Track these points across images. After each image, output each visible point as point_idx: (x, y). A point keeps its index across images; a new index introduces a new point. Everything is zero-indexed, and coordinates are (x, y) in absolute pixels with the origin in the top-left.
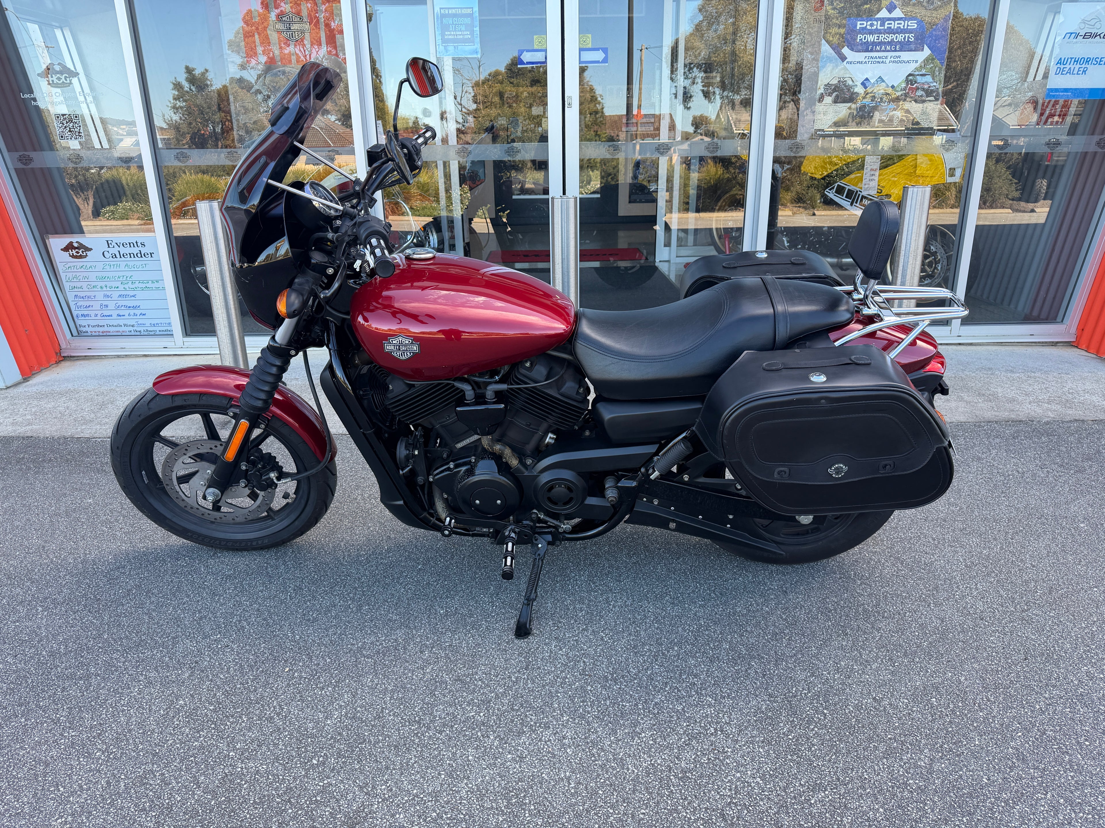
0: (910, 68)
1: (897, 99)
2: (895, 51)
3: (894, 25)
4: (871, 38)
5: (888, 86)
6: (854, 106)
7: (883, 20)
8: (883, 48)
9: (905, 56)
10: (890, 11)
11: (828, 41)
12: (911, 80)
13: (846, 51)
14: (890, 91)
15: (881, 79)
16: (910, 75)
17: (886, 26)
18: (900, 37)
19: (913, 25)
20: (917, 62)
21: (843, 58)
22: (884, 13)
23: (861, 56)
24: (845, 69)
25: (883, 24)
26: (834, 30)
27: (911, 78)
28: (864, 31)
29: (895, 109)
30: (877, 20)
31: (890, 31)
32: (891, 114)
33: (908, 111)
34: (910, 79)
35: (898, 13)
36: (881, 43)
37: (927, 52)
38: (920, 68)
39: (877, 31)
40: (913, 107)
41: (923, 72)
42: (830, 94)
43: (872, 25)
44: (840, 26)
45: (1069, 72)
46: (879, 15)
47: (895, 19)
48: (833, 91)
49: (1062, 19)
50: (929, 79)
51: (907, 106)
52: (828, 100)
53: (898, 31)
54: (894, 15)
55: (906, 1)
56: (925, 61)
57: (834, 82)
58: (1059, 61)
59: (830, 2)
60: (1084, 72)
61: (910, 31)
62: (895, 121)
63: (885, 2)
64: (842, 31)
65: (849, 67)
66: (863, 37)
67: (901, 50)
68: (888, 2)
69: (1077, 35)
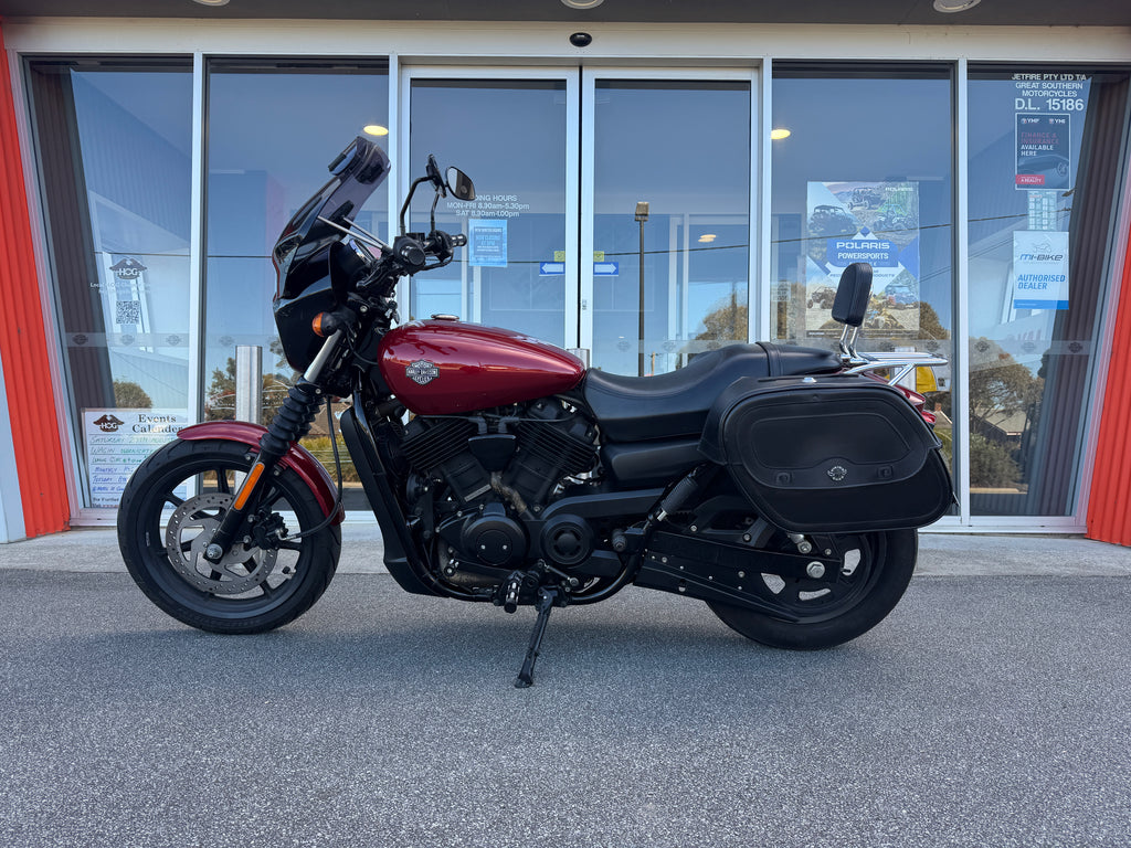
0: (888, 281)
1: (879, 307)
3: (870, 246)
4: (850, 255)
7: (859, 242)
9: (882, 271)
10: (865, 236)
11: (814, 260)
12: (890, 291)
13: (828, 265)
16: (888, 286)
17: (862, 246)
18: (876, 256)
19: (886, 246)
20: (894, 275)
21: (827, 272)
22: (859, 236)
25: (859, 245)
26: (816, 249)
27: (889, 289)
28: (843, 250)
29: (878, 315)
30: (854, 241)
31: (866, 251)
32: (876, 318)
33: (890, 317)
35: (871, 236)
37: (901, 268)
38: (897, 281)
39: (854, 251)
40: (896, 313)
41: (900, 284)
42: (818, 301)
43: (850, 245)
44: (822, 246)
45: (1031, 286)
46: (855, 238)
47: (869, 241)
48: (821, 299)
49: (1015, 244)
50: (906, 290)
51: (889, 312)
52: (817, 306)
53: (874, 251)
54: (867, 238)
55: (878, 228)
56: (901, 275)
57: (822, 291)
58: (1021, 278)
59: (812, 226)
60: (1044, 287)
61: (884, 251)
62: (881, 325)
63: (858, 228)
64: (824, 250)
65: (832, 278)
66: (842, 255)
67: (878, 266)
68: (862, 228)
69: (1032, 257)
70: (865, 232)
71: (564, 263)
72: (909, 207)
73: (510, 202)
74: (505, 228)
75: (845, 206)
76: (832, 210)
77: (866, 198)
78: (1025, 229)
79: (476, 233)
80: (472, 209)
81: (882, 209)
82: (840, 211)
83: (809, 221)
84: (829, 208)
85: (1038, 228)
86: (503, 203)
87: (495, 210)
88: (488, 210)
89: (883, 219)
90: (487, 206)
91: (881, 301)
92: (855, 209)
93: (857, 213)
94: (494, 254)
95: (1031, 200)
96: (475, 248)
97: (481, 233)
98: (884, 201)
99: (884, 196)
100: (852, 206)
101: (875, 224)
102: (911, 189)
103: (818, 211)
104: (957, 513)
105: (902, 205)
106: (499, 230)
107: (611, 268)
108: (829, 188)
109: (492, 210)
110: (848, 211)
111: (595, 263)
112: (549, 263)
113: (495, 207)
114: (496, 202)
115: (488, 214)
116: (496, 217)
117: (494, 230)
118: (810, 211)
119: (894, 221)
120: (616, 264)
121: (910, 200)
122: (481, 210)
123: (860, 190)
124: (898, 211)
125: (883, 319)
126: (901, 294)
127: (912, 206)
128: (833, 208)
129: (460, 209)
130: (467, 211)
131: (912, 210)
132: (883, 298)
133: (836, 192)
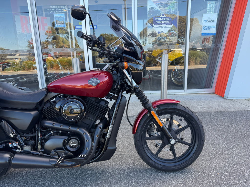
0: (169, 29)
1: (167, 36)
2: (165, 25)
3: (164, 19)
4: (159, 22)
6: (156, 38)
7: (161, 18)
8: (162, 24)
9: (167, 26)
11: (149, 23)
13: (153, 25)
14: (165, 34)
15: (162, 32)
17: (162, 19)
18: (166, 22)
19: (169, 19)
20: (170, 27)
21: (153, 27)
22: (161, 16)
23: (157, 26)
24: (154, 29)
25: (161, 19)
26: (150, 20)
28: (157, 20)
29: (166, 38)
30: (160, 18)
33: (169, 39)
34: (169, 31)
35: (165, 16)
36: (162, 23)
37: (172, 25)
38: (171, 29)
40: (171, 38)
41: (172, 30)
43: (159, 19)
45: (206, 29)
47: (164, 18)
48: (151, 35)
49: (203, 17)
50: (173, 31)
51: (169, 38)
52: (150, 37)
54: (164, 17)
56: (172, 27)
57: (151, 32)
58: (204, 27)
59: (149, 14)
60: (210, 29)
61: (168, 20)
62: (167, 41)
64: (152, 20)
66: (157, 22)
67: (166, 25)
68: (162, 14)
69: (207, 21)
70: (163, 15)
71: (81, 26)
72: (175, 7)
74: (64, 16)
75: (158, 7)
76: (154, 9)
77: (164, 4)
78: (206, 12)
79: (56, 18)
80: (54, 10)
81: (168, 8)
82: (156, 9)
83: (148, 12)
84: (153, 8)
85: (209, 12)
87: (61, 11)
89: (168, 11)
90: (58, 9)
91: (167, 35)
92: (160, 8)
93: (161, 9)
95: (208, 4)
96: (56, 22)
98: (168, 6)
99: (169, 4)
100: (160, 7)
101: (166, 13)
102: (176, 2)
103: (150, 9)
104: (184, 89)
105: (173, 7)
106: (62, 17)
108: (153, 2)
110: (158, 9)
111: (90, 25)
112: (77, 26)
115: (59, 12)
116: (61, 13)
118: (148, 9)
119: (171, 12)
120: (96, 26)
121: (175, 5)
122: (57, 11)
123: (162, 3)
124: (172, 9)
125: (167, 39)
126: (172, 32)
127: (176, 7)
128: (155, 8)
129: (51, 11)
130: (53, 11)
131: (176, 8)
132: (168, 34)
133: (155, 3)
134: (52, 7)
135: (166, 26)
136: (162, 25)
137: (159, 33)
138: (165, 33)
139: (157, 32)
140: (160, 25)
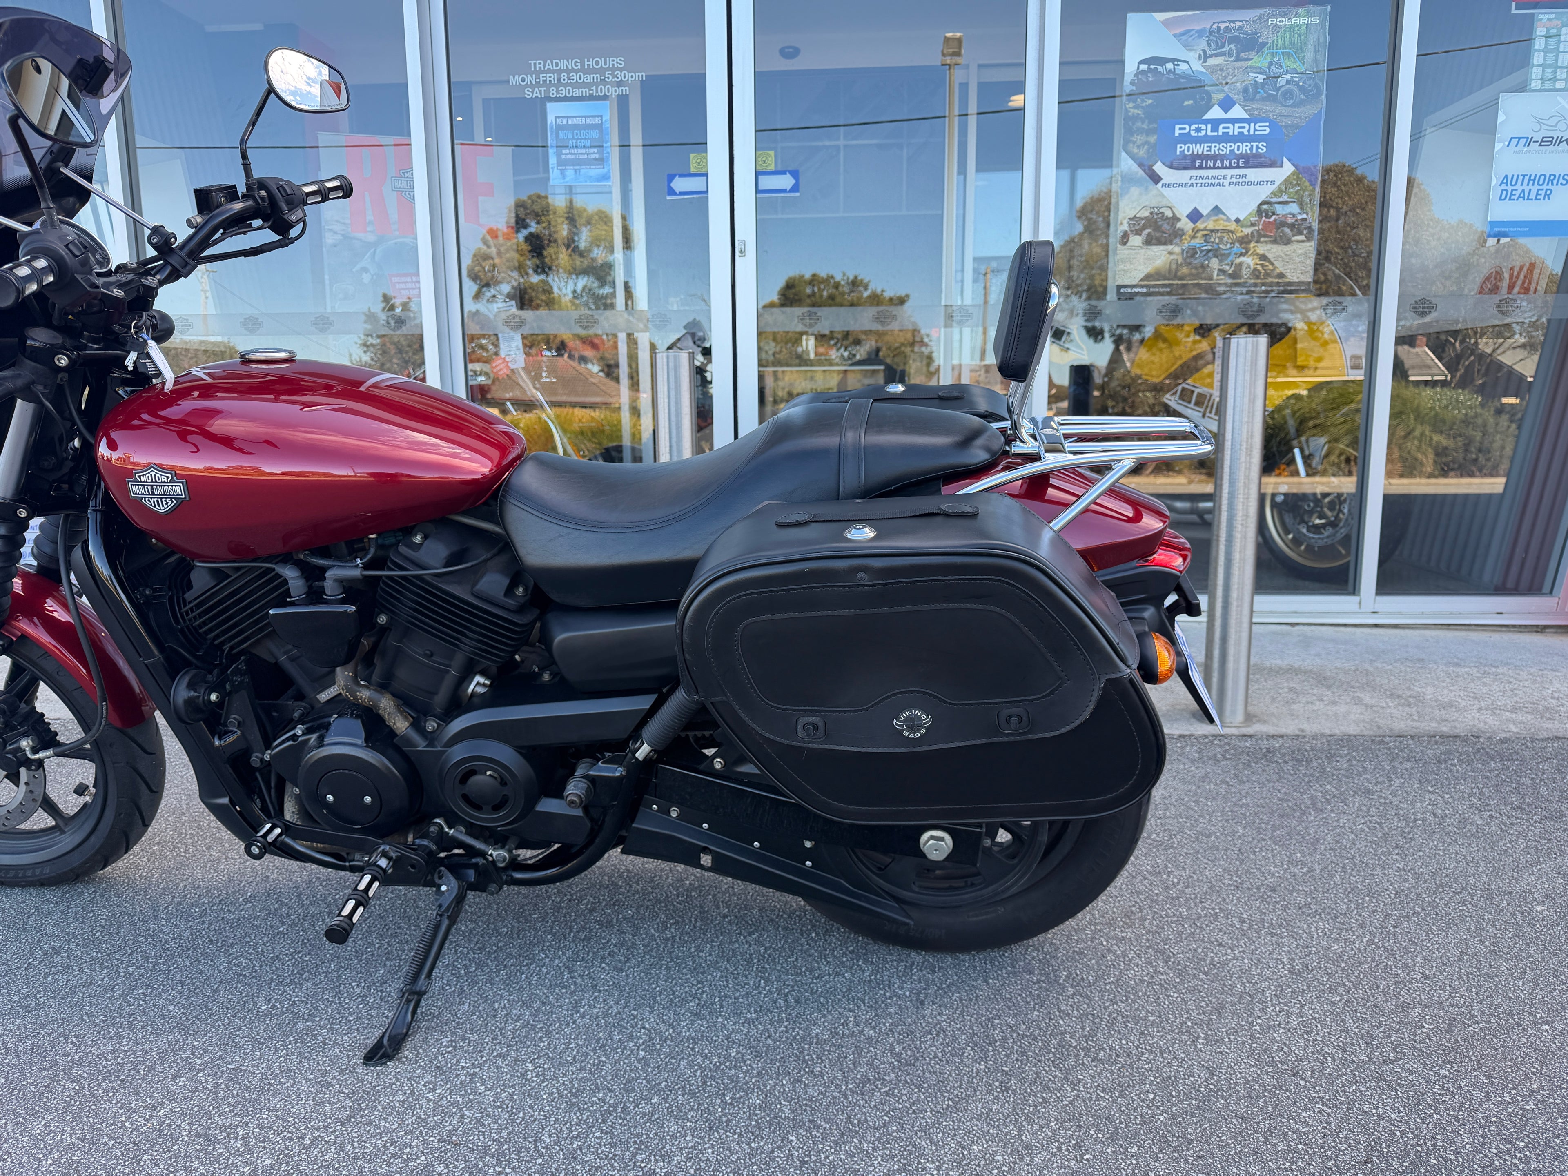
0: (1264, 193)
1: (1244, 241)
2: (1238, 167)
3: (1234, 130)
4: (1197, 149)
5: (1228, 220)
6: (1177, 249)
7: (1215, 123)
8: (1218, 164)
9: (1253, 174)
10: (1226, 111)
11: (1133, 157)
12: (1266, 212)
13: (1159, 168)
14: (1233, 226)
15: (1217, 210)
16: (1263, 203)
17: (1221, 131)
18: (1244, 148)
19: (1263, 129)
20: (1273, 183)
21: (1156, 178)
22: (1215, 113)
23: (1185, 176)
24: (1162, 195)
25: (1215, 129)
26: (1139, 139)
27: (1265, 207)
28: (1186, 139)
29: (1242, 255)
30: (1206, 122)
31: (1226, 138)
32: (1238, 261)
33: (1263, 257)
34: (1264, 210)
35: (1237, 112)
36: (1215, 158)
37: (1288, 168)
38: (1279, 192)
39: (1206, 139)
40: (1272, 251)
41: (1285, 198)
42: (1138, 233)
43: (1198, 130)
44: (1149, 132)
45: (1522, 196)
46: (1208, 116)
47: (1234, 121)
48: (1144, 228)
49: (1501, 118)
50: (1294, 208)
51: (1261, 249)
52: (1136, 240)
53: (1241, 138)
54: (1230, 115)
55: (1249, 95)
56: (1287, 182)
57: (1145, 214)
58: (1505, 181)
59: (1132, 97)
60: (1547, 196)
61: (1259, 139)
62: (1245, 272)
63: (1216, 97)
64: (1153, 139)
65: (1166, 191)
66: (1185, 148)
67: (1247, 166)
68: (1221, 96)
69: (1529, 141)
70: (1227, 105)
71: (706, 175)
72: (1309, 55)
73: (613, 69)
74: (614, 116)
75: (1193, 57)
76: (1170, 66)
77: (1234, 40)
78: (1522, 88)
79: (560, 128)
80: (551, 84)
81: (1259, 61)
82: (1183, 67)
83: (1127, 86)
84: (1162, 61)
85: (1548, 85)
86: (602, 71)
87: (588, 85)
88: (577, 85)
89: (1260, 78)
90: (575, 77)
91: (1248, 231)
92: (1211, 61)
93: (1214, 69)
94: (589, 162)
95: (1540, 31)
96: (558, 155)
97: (567, 127)
98: (1264, 44)
99: (1266, 35)
100: (1205, 57)
101: (1245, 90)
102: (1315, 20)
103: (1144, 67)
104: (1356, 590)
105: (1297, 51)
106: (597, 121)
107: (786, 182)
108: (1166, 23)
109: (584, 85)
110: (1197, 66)
111: (758, 174)
112: (681, 176)
113: (588, 78)
114: (590, 71)
115: (577, 93)
116: (592, 98)
117: (590, 121)
118: (1130, 67)
119: (1281, 82)
120: (795, 174)
121: (1312, 40)
122: (565, 85)
123: (1222, 26)
124: (1289, 63)
125: (1249, 261)
126: (1286, 216)
127: (1316, 52)
128: (1172, 60)
129: (531, 86)
130: (543, 89)
131: (1316, 61)
132: (1253, 225)
133: (1179, 31)
134: (539, 64)
135: (1245, 176)
136: (1214, 168)
137: (1195, 216)
138: (1237, 221)
139: (1183, 211)
140: (1200, 168)
